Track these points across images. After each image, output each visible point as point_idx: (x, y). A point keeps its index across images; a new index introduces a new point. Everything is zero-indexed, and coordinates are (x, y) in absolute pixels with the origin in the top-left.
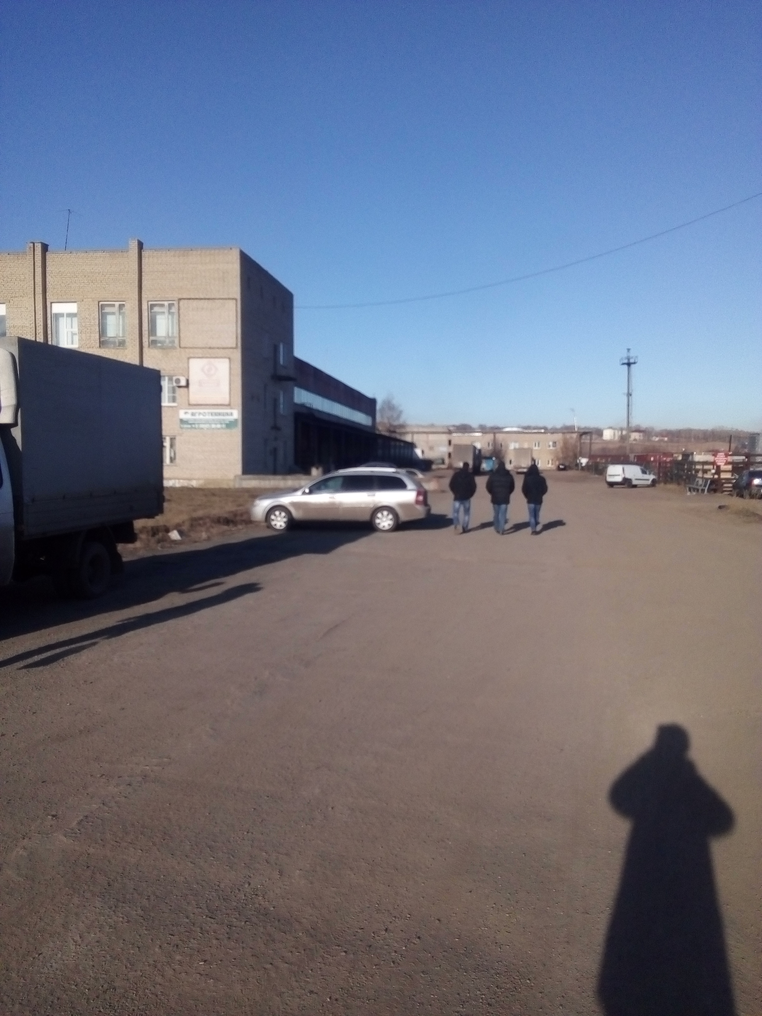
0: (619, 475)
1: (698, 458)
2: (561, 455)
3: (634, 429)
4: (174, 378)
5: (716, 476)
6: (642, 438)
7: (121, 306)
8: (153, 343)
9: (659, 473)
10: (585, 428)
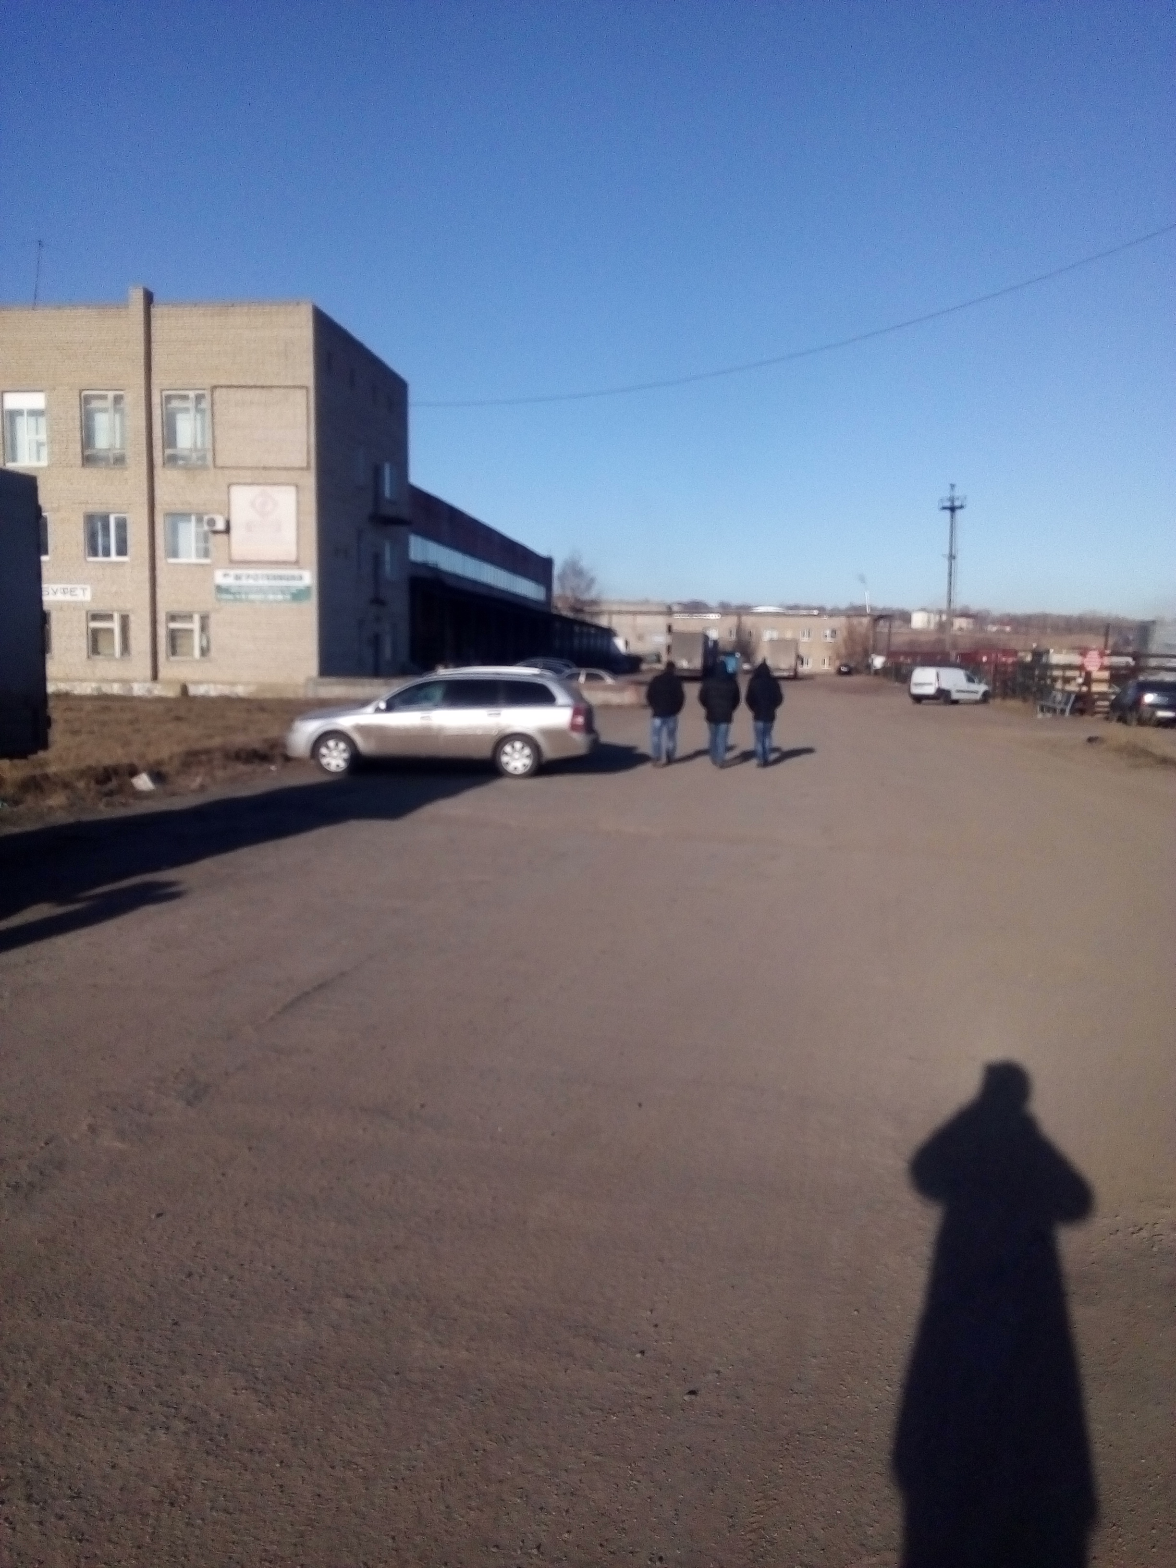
0: (930, 684)
1: (1056, 658)
2: (843, 651)
3: (958, 612)
4: (206, 518)
5: (1084, 689)
6: (971, 627)
7: (118, 399)
8: (172, 460)
9: (994, 681)
10: (884, 609)
